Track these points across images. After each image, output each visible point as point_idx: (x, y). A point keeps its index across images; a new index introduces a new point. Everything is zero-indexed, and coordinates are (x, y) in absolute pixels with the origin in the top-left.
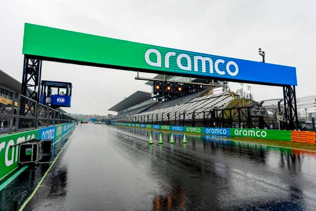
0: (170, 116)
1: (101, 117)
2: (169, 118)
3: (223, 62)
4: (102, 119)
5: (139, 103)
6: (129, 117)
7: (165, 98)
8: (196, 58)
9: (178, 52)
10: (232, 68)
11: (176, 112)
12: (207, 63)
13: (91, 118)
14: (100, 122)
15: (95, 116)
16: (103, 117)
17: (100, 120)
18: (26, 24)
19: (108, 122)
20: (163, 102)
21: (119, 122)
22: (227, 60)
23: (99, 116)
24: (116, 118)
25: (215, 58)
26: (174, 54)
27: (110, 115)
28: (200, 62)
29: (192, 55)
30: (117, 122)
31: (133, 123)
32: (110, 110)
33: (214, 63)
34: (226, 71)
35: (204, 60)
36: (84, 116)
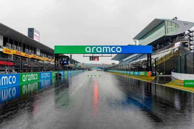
3: (115, 47)
8: (104, 48)
9: (97, 46)
10: (119, 50)
12: (108, 49)
13: (99, 66)
18: (55, 46)
22: (116, 47)
23: (106, 65)
24: (118, 65)
25: (111, 47)
26: (95, 47)
28: (105, 49)
29: (102, 47)
33: (111, 48)
34: (116, 51)
35: (106, 48)
36: (94, 65)
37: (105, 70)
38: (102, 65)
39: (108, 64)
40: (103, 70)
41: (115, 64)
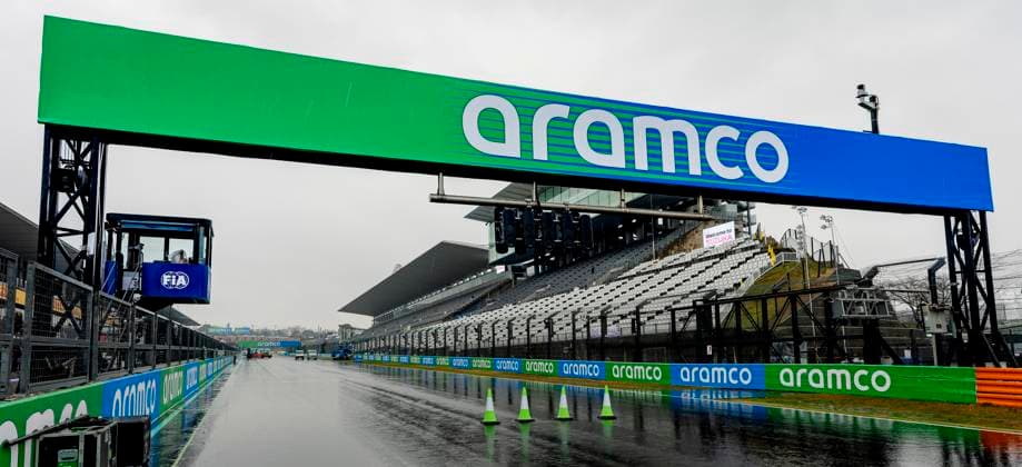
0: (556, 328)
1: (316, 335)
2: (551, 333)
3: (734, 134)
4: (321, 341)
5: (447, 283)
6: (411, 334)
7: (535, 264)
8: (641, 124)
9: (579, 104)
10: (767, 157)
11: (574, 313)
12: (680, 139)
13: (283, 338)
14: (312, 353)
15: (295, 332)
16: (324, 335)
17: (313, 347)
18: (47, 19)
19: (342, 350)
20: (530, 279)
21: (378, 350)
22: (748, 126)
23: (308, 333)
24: (367, 336)
25: (705, 122)
26: (564, 111)
27: (346, 327)
28: (654, 136)
29: (627, 112)
30: (372, 352)
31: (427, 352)
32: (345, 309)
33: (702, 138)
34: (746, 165)
35: (667, 129)
36: (257, 334)
37: (338, 356)
38: (290, 333)
39: (315, 329)
40: (329, 356)
41: (352, 328)
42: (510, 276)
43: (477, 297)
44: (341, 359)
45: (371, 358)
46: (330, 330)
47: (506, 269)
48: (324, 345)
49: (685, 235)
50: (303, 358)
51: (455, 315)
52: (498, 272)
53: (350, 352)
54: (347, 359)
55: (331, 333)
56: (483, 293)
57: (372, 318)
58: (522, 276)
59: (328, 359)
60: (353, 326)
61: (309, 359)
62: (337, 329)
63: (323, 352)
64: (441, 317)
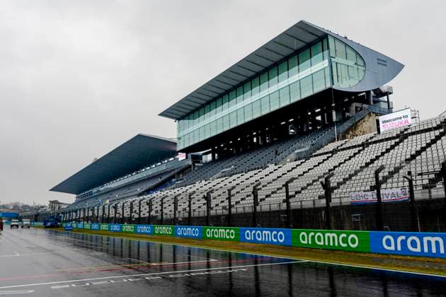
0: (213, 204)
1: (31, 209)
2: (209, 208)
4: (35, 212)
5: (136, 168)
7: (213, 153)
11: (229, 191)
13: (5, 211)
14: (26, 222)
15: (16, 207)
16: (38, 208)
17: (28, 217)
19: (51, 221)
20: (207, 164)
23: (25, 207)
24: (71, 210)
27: (56, 202)
32: (55, 189)
37: (49, 224)
38: (11, 207)
39: (31, 204)
40: (42, 224)
41: (59, 203)
42: (190, 162)
43: (164, 178)
44: (51, 227)
45: (80, 226)
46: (42, 204)
47: (187, 157)
48: (37, 215)
49: (356, 123)
50: (17, 226)
51: (148, 191)
52: (180, 159)
53: (60, 221)
54: (58, 227)
55: (43, 207)
56: (170, 175)
57: (75, 196)
58: (199, 162)
59: (39, 227)
60: (60, 201)
61: (22, 227)
62: (47, 204)
63: (36, 221)
64: (137, 193)
